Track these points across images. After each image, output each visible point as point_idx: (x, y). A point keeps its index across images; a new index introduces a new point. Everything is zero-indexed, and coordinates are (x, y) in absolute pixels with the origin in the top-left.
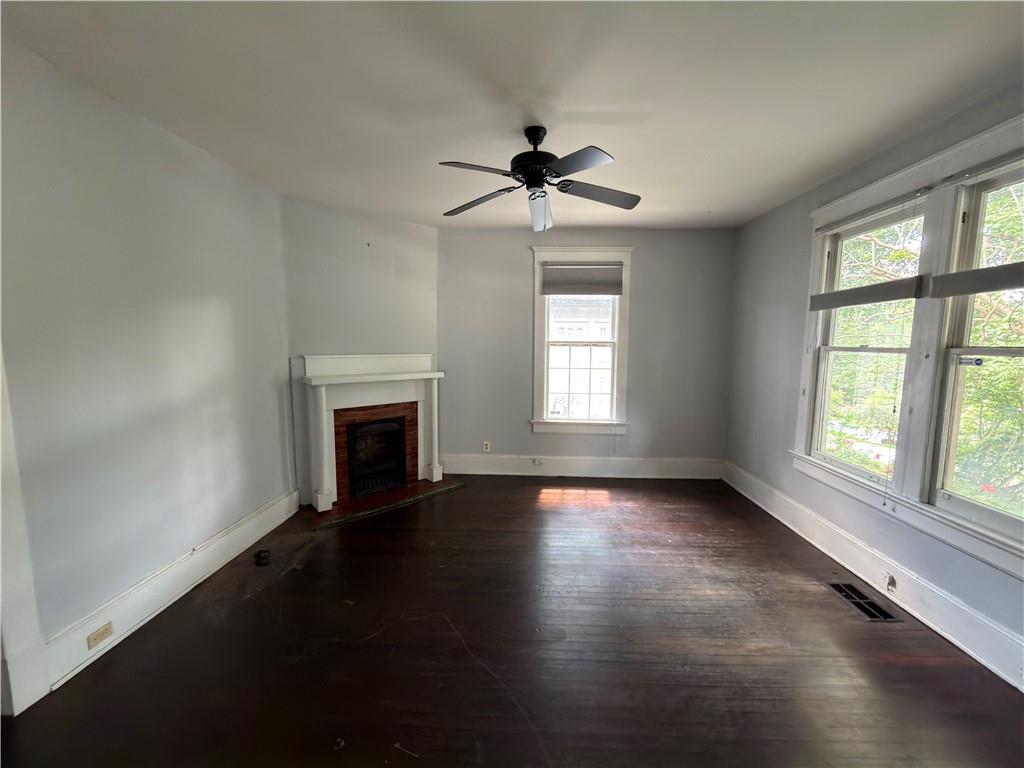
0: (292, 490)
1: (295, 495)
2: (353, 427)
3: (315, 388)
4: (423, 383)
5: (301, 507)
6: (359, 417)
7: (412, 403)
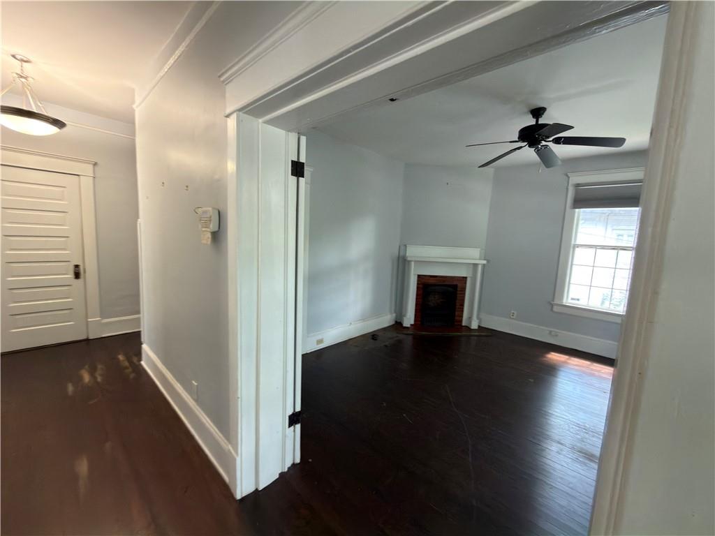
0: (393, 312)
1: (394, 315)
2: (428, 286)
3: (409, 261)
4: (472, 266)
5: (396, 322)
6: (432, 281)
7: (463, 277)
